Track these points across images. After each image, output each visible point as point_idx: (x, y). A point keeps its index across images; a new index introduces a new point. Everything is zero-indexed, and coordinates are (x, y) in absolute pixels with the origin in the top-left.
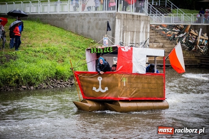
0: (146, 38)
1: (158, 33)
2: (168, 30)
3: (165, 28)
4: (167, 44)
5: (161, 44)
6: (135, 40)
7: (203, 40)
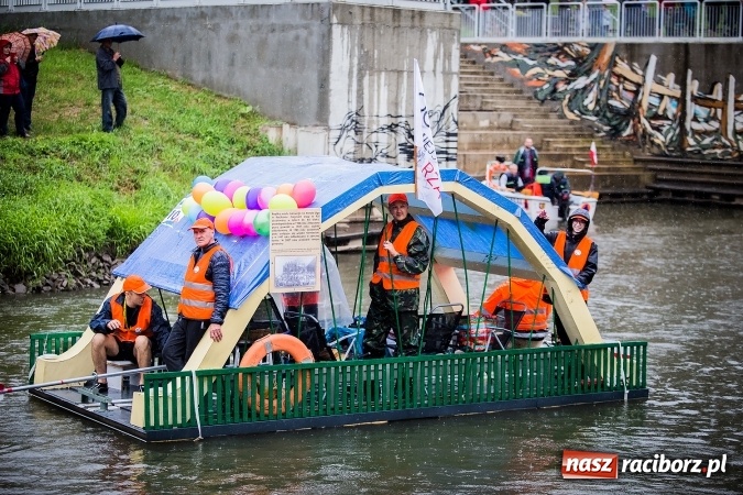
0: (447, 95)
1: (492, 74)
2: (531, 63)
3: (519, 57)
4: (529, 117)
5: (506, 117)
6: (404, 104)
7: (661, 97)
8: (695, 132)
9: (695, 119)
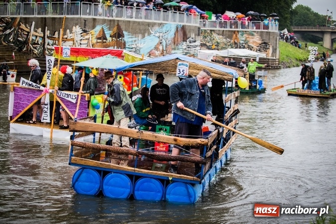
7: (36, 37)
8: (48, 49)
9: (48, 44)
